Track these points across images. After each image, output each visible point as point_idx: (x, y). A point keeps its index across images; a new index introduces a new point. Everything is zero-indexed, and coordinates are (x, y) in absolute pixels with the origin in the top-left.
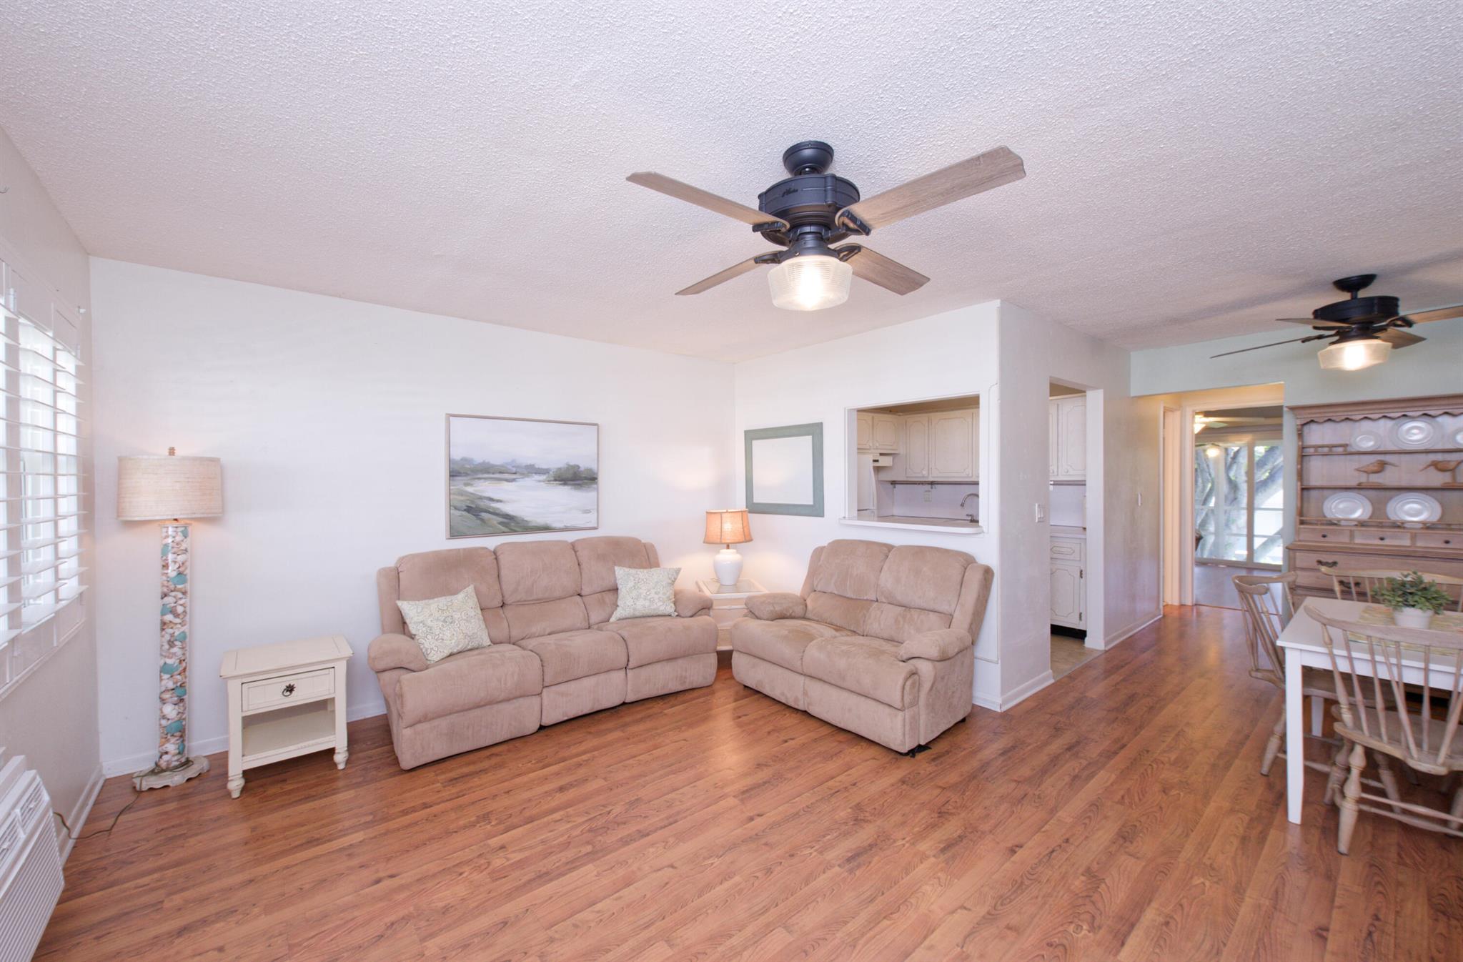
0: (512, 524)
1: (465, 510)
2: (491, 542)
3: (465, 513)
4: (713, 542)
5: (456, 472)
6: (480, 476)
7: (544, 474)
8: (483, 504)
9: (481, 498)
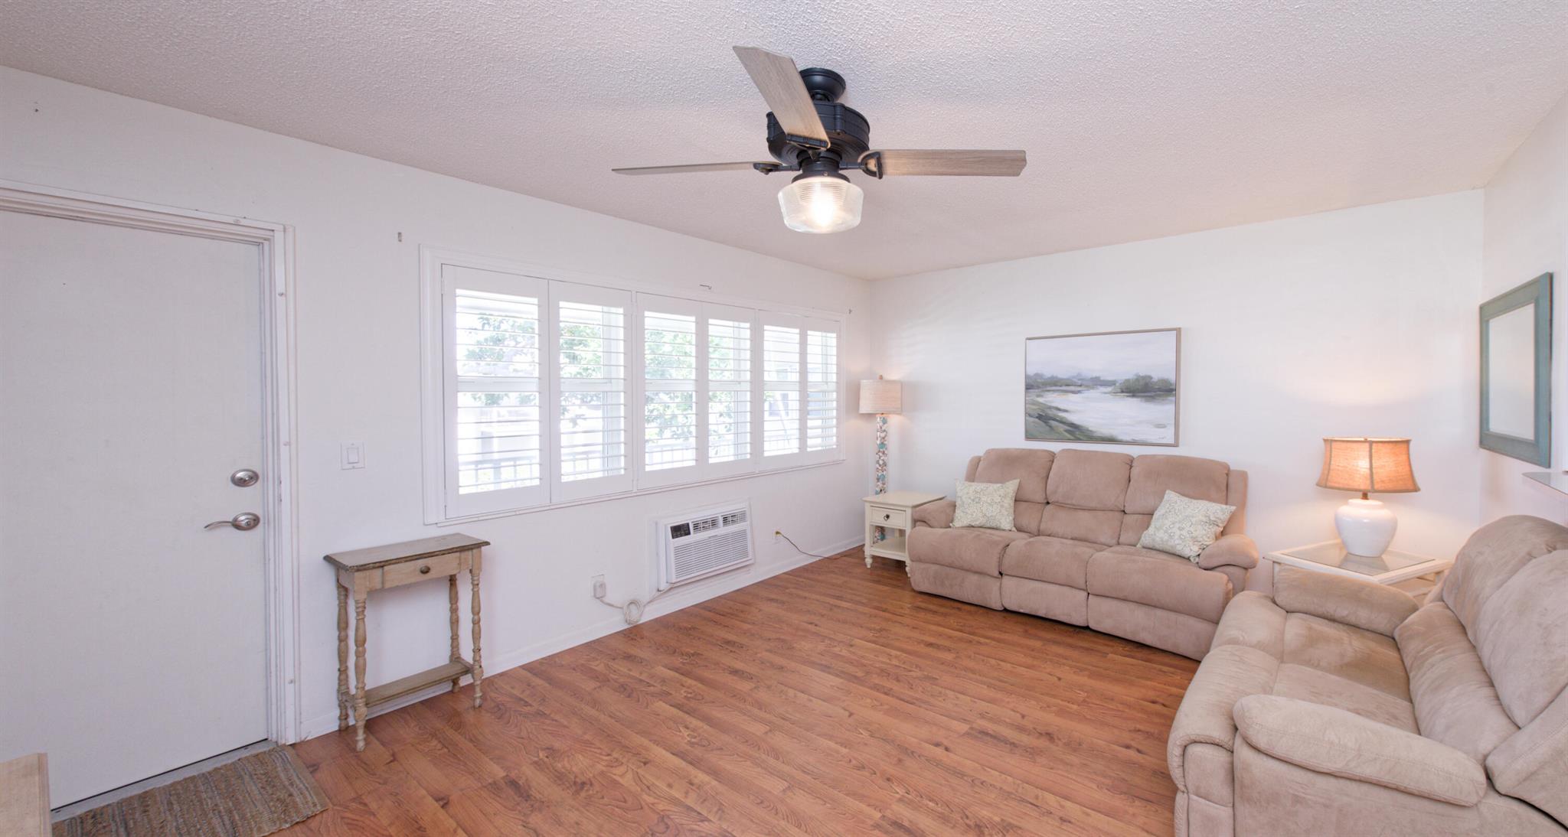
0: (1076, 432)
1: (1037, 417)
2: (1055, 447)
3: (1037, 420)
4: (1330, 486)
5: (1031, 385)
6: (1048, 388)
7: (1110, 386)
8: (1051, 413)
9: (1050, 408)
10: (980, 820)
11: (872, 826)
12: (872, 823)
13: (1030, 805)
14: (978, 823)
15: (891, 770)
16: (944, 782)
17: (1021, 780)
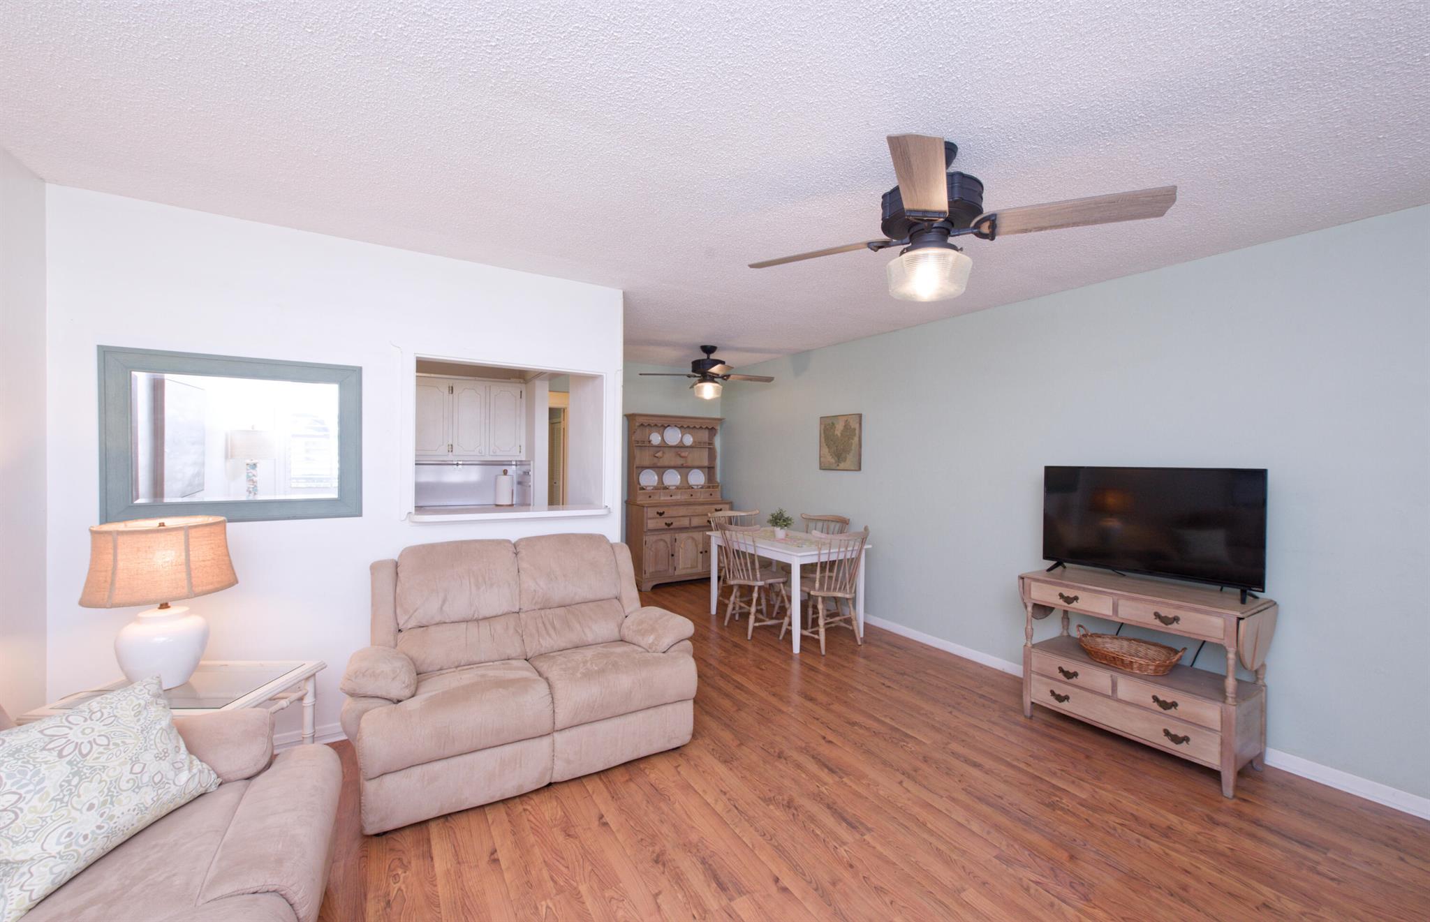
10: (785, 810)
11: (873, 831)
12: (872, 833)
13: (739, 808)
14: (787, 809)
15: (846, 875)
16: (798, 847)
17: (730, 827)
